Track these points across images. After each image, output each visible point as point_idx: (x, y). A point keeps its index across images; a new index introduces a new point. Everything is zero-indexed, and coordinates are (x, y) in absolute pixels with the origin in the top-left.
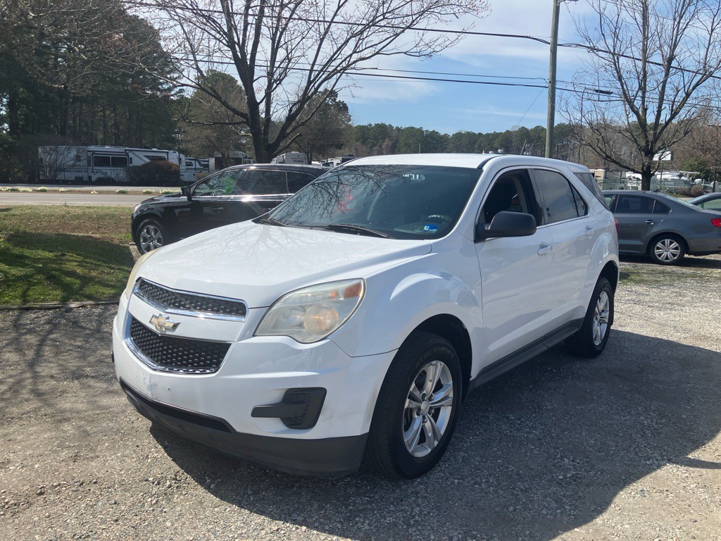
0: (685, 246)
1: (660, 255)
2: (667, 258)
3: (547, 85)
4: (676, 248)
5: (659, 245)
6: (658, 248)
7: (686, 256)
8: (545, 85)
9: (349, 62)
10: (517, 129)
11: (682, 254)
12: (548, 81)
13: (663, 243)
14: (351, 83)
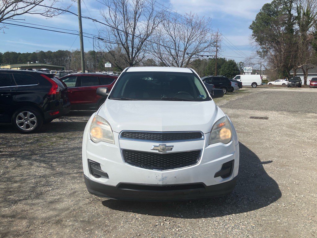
3: (79, 34)
8: (78, 34)
9: (3, 14)
10: (39, 52)
12: (79, 32)
14: (3, 26)
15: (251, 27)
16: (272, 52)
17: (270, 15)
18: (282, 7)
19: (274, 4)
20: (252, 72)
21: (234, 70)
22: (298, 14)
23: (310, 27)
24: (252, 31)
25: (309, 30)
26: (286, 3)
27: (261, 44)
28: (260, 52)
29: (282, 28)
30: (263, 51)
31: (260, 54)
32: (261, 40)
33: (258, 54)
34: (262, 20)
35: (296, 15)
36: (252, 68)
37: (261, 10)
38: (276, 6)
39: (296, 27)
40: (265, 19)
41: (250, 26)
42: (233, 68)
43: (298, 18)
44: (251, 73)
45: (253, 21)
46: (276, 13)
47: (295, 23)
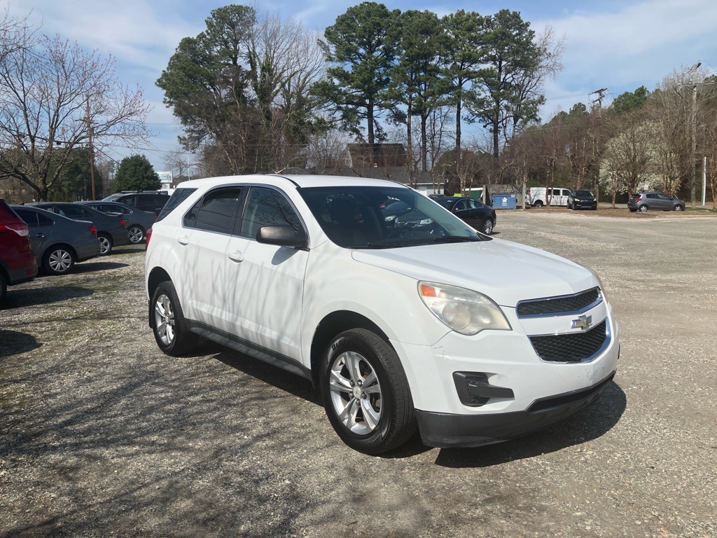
0: (75, 256)
1: (55, 266)
2: (61, 268)
4: (67, 258)
5: (53, 256)
6: (52, 260)
7: (75, 263)
11: (73, 263)
13: (56, 254)
15: (160, 83)
16: (208, 140)
17: (197, 63)
18: (219, 49)
19: (203, 42)
20: (171, 182)
21: (147, 178)
22: (252, 68)
23: (275, 95)
24: (165, 91)
25: (274, 100)
26: (226, 42)
27: (185, 122)
28: (184, 138)
29: (224, 92)
30: (191, 137)
31: (184, 144)
32: (184, 113)
33: (180, 143)
34: (184, 72)
35: (248, 68)
36: (171, 175)
37: (176, 49)
38: (207, 46)
39: (250, 92)
40: (189, 70)
41: (159, 81)
42: (146, 173)
43: (252, 75)
44: (170, 184)
45: (164, 71)
46: (209, 59)
47: (246, 85)
